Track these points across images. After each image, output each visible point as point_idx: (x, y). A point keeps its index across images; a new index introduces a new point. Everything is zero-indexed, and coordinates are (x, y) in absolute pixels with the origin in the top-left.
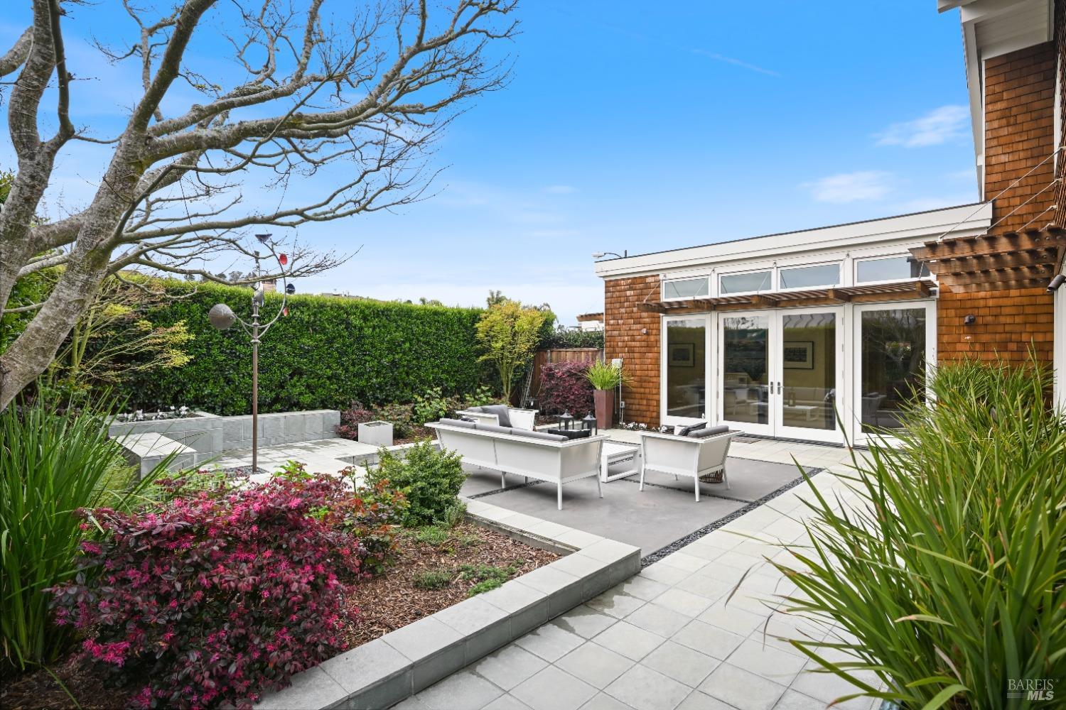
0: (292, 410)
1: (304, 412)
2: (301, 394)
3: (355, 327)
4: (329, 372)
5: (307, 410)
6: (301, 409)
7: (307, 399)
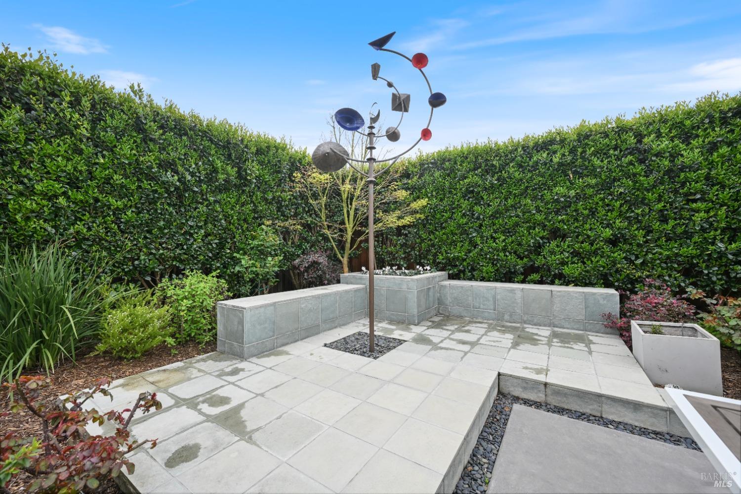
0: (552, 283)
1: (571, 289)
2: (563, 263)
3: (658, 155)
4: (608, 233)
5: (576, 285)
6: (567, 284)
7: (573, 269)
